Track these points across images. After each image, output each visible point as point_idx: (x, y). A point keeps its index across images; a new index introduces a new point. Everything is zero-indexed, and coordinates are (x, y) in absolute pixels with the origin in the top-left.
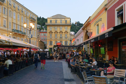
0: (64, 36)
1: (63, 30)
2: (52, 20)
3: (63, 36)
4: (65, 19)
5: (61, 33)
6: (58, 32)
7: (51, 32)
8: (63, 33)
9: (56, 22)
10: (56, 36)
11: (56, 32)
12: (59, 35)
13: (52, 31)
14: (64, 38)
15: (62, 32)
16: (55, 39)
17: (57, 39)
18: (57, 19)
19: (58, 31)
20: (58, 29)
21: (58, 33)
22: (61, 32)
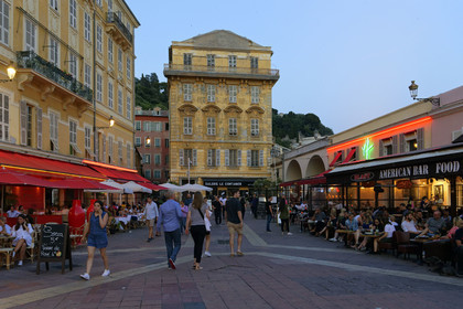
0: (244, 126)
1: (243, 101)
2: (195, 53)
3: (240, 128)
4: (248, 52)
5: (233, 115)
6: (218, 110)
7: (189, 109)
8: (244, 115)
9: (211, 64)
10: (211, 124)
11: (212, 109)
12: (223, 123)
13: (196, 105)
14: (244, 137)
15: (239, 111)
16: (206, 139)
17: (217, 139)
18: (213, 53)
19: (222, 106)
20: (221, 97)
21: (222, 115)
22: (234, 109)
